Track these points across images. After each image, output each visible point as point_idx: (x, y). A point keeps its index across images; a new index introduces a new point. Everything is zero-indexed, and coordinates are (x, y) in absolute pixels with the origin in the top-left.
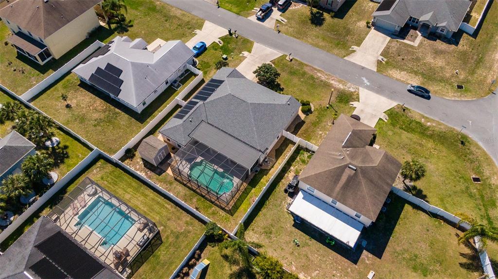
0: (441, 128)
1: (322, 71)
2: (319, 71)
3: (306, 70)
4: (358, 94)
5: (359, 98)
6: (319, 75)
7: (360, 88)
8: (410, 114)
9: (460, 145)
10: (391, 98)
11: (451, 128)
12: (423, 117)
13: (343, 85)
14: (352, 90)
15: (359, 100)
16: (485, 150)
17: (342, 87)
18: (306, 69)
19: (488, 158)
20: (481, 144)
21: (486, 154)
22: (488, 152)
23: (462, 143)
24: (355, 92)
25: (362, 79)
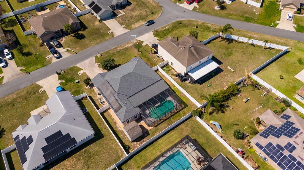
0: (171, 26)
1: (117, 47)
4: (139, 41)
5: (142, 41)
6: (118, 49)
7: (136, 39)
8: (159, 30)
9: (181, 24)
10: (148, 32)
11: (172, 23)
12: (163, 28)
14: (135, 42)
16: (186, 19)
17: (132, 44)
19: (190, 20)
20: (183, 19)
21: (188, 20)
22: (187, 19)
23: (180, 23)
24: (137, 41)
25: (132, 36)
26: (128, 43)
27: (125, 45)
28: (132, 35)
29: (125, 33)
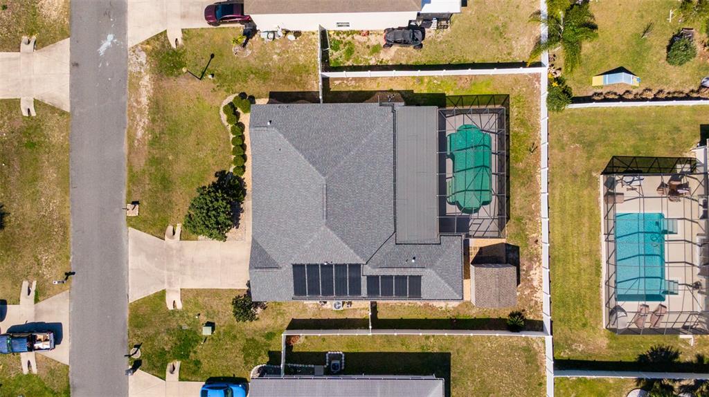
1: (128, 133)
2: (131, 138)
3: (143, 162)
4: (148, 42)
5: (157, 36)
6: (140, 133)
7: (130, 44)
13: (139, 78)
14: (143, 57)
15: (161, 34)
17: (147, 78)
18: (141, 163)
24: (145, 50)
25: (106, 52)
26: (135, 87)
27: (138, 102)
28: (99, 45)
29: (75, 64)
